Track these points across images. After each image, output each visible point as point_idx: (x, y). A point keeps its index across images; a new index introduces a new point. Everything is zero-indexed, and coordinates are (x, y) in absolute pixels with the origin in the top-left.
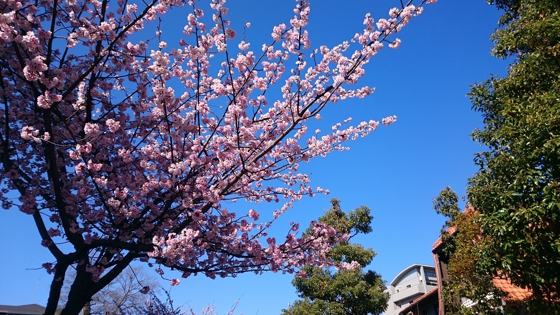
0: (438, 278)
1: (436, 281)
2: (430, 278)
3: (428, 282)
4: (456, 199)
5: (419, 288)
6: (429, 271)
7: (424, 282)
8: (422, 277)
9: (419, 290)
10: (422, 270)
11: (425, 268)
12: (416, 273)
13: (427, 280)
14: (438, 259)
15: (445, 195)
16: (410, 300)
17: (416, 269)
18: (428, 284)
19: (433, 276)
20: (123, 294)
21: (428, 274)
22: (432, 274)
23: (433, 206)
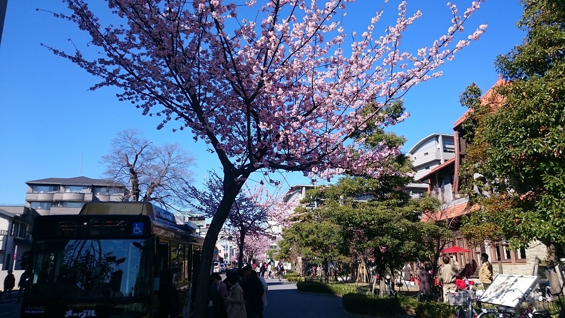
0: (456, 146)
1: (454, 149)
2: (447, 146)
3: (445, 149)
4: (480, 93)
5: (436, 155)
6: (447, 139)
7: (441, 150)
8: (440, 145)
9: (436, 157)
10: (440, 139)
11: (443, 137)
12: (434, 142)
13: (444, 147)
14: (457, 135)
15: (470, 90)
16: (427, 166)
17: (434, 138)
18: (445, 151)
19: (451, 144)
20: (164, 168)
21: (446, 142)
22: (449, 142)
23: (459, 99)
